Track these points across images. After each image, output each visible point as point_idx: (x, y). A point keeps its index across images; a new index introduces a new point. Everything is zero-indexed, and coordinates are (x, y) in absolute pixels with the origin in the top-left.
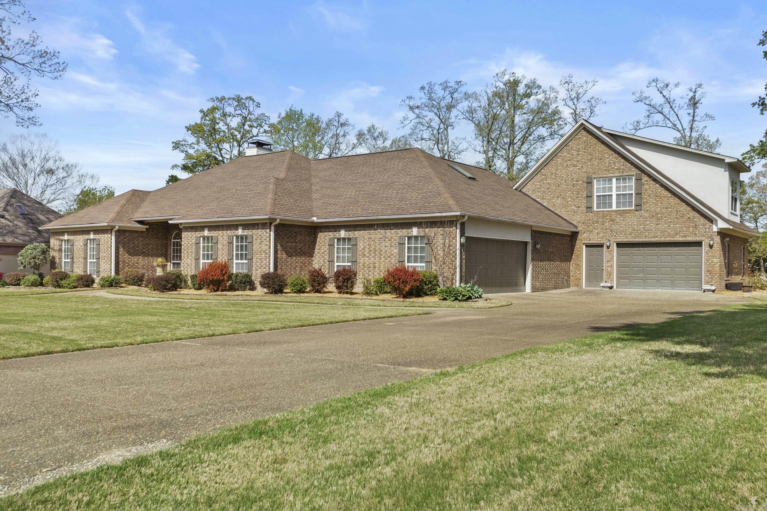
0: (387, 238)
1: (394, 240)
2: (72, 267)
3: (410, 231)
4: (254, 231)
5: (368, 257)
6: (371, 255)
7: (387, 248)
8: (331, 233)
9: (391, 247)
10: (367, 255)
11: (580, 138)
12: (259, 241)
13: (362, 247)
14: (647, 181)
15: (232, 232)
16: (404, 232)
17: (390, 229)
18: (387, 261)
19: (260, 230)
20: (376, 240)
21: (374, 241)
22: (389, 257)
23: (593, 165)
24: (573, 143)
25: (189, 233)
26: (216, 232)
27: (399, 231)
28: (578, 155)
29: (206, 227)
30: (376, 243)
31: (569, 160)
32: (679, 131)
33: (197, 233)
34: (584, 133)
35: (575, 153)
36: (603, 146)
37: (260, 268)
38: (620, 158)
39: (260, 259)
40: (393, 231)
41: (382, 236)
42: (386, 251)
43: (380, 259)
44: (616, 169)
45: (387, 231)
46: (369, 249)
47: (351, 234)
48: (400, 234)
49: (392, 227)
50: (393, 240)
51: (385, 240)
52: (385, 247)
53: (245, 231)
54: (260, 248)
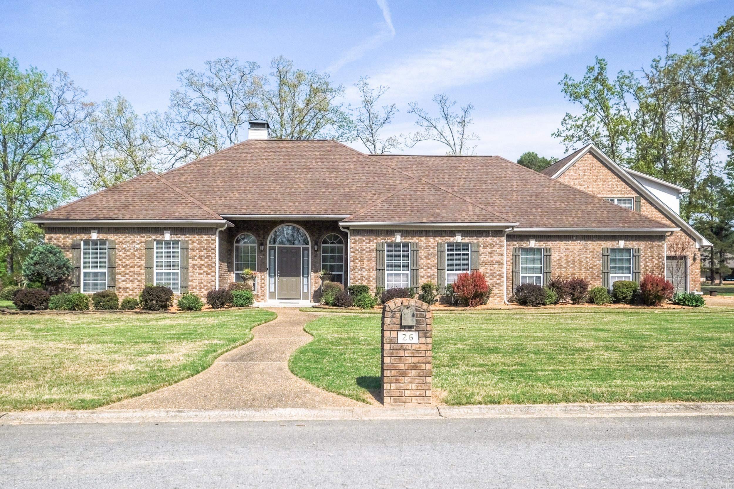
0: (588, 250)
1: (597, 252)
2: (113, 278)
3: (615, 243)
4: (480, 239)
5: (565, 268)
6: (569, 266)
7: (588, 260)
8: (515, 243)
9: (593, 258)
10: (565, 266)
11: (586, 160)
12: (490, 250)
13: (558, 258)
14: (644, 203)
15: (444, 238)
16: (609, 244)
17: (592, 241)
18: (588, 272)
19: (490, 238)
20: (575, 251)
21: (572, 252)
22: (592, 268)
23: (598, 185)
24: (580, 164)
25: (364, 238)
26: (415, 238)
27: (602, 243)
28: (584, 175)
29: (396, 231)
30: (575, 254)
31: (576, 179)
32: (450, 146)
33: (379, 238)
34: (590, 156)
35: (581, 173)
36: (606, 170)
37: (491, 279)
38: (621, 182)
39: (491, 270)
40: (595, 243)
41: (582, 247)
42: (587, 262)
43: (581, 270)
44: (619, 191)
45: (588, 243)
46: (566, 260)
47: (543, 244)
48: (604, 246)
49: (594, 239)
50: (595, 251)
51: (586, 252)
52: (587, 258)
53: (466, 239)
54: (491, 257)
